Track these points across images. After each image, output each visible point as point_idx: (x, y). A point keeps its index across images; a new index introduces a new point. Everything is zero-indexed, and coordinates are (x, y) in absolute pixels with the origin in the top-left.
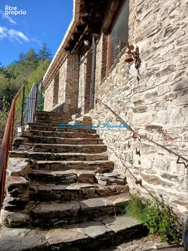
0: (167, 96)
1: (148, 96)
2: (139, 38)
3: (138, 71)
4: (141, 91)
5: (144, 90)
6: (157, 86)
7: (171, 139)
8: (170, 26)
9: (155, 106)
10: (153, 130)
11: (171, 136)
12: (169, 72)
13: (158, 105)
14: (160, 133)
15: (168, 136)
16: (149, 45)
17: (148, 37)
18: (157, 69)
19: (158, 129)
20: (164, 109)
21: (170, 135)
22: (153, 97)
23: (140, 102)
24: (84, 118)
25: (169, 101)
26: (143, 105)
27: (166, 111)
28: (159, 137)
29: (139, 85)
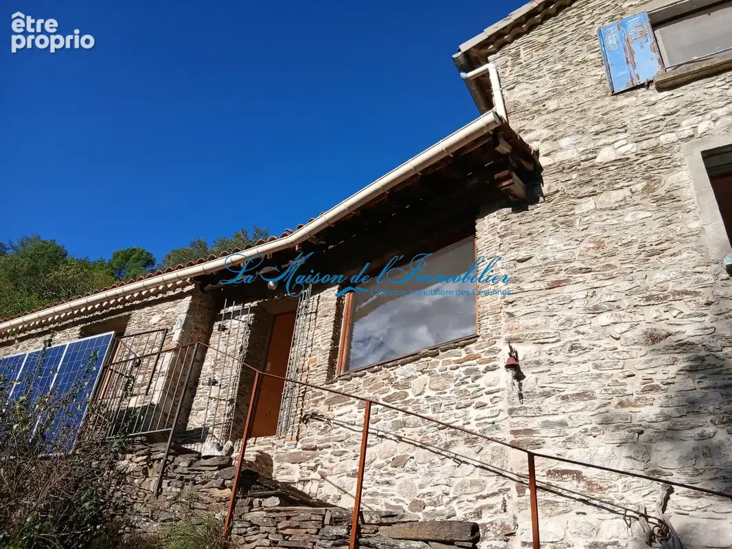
0: (587, 429)
1: (547, 425)
2: (517, 339)
3: (520, 385)
4: (528, 414)
5: (537, 414)
6: (563, 413)
7: (601, 488)
8: (578, 342)
9: (563, 442)
10: (565, 476)
11: (602, 485)
12: (585, 398)
13: (570, 440)
14: (579, 481)
15: (596, 485)
16: (537, 354)
17: (534, 343)
18: (560, 390)
19: (575, 475)
20: (583, 446)
21: (599, 483)
22: (558, 428)
23: (529, 432)
24: (259, 456)
25: (591, 436)
26: (536, 437)
27: (587, 450)
28: (577, 486)
29: (523, 405)
